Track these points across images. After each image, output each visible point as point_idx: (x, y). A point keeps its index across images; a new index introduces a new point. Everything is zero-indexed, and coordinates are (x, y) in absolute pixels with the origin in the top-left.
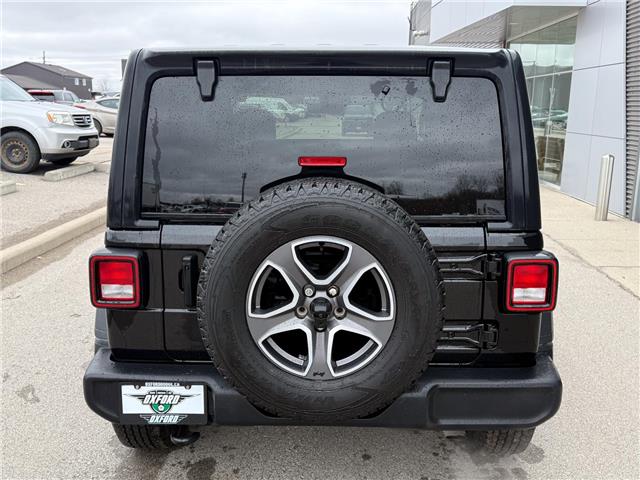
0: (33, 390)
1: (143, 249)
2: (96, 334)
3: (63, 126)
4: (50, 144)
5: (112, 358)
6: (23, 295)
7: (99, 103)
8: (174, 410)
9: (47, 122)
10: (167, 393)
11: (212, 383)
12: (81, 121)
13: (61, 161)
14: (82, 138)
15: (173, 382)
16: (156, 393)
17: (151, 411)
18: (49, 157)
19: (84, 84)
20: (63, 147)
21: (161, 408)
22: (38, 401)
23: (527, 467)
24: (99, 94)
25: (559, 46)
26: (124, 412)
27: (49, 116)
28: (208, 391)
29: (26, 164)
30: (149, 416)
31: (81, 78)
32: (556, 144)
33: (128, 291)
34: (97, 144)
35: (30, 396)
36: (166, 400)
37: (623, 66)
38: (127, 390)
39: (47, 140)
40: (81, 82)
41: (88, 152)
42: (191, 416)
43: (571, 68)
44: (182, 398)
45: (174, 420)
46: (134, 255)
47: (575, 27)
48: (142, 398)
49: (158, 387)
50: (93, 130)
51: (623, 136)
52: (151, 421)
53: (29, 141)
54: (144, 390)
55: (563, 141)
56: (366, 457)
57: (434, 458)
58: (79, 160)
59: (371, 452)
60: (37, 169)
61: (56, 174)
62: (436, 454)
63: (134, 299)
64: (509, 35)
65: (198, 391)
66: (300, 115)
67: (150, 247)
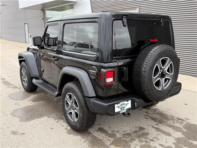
10: (124, 104)
28: (132, 101)
30: (120, 111)
44: (127, 104)
45: (125, 111)
52: (121, 113)
63: (114, 81)
64: (45, 8)
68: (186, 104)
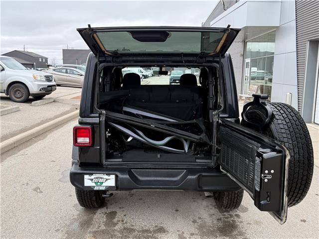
0: (39, 189)
1: (92, 124)
2: (72, 158)
3: (40, 81)
4: (34, 89)
5: (79, 166)
6: (29, 154)
7: (54, 70)
8: (104, 184)
9: (33, 79)
10: (101, 178)
11: (118, 174)
12: (48, 79)
13: (39, 97)
14: (49, 86)
15: (104, 174)
16: (97, 178)
17: (95, 185)
18: (34, 95)
19: (44, 61)
20: (40, 90)
21: (99, 184)
22: (42, 192)
23: (241, 214)
24: (51, 66)
25: (268, 43)
26: (85, 185)
27: (34, 77)
28: (117, 177)
29: (23, 98)
30: (94, 187)
31: (42, 58)
32: (268, 88)
33: (87, 140)
34: (56, 89)
35: (38, 191)
36: (101, 181)
37: (296, 53)
38: (86, 177)
39: (33, 87)
40: (42, 60)
41: (51, 93)
42: (110, 187)
43: (273, 53)
44: (107, 180)
45: (103, 188)
46: (89, 127)
47: (275, 35)
48: (92, 180)
49: (98, 176)
50: (53, 83)
51: (296, 84)
52: (95, 189)
53: (24, 88)
54: (92, 177)
55: (271, 87)
56: (177, 210)
57: (204, 211)
58: (47, 96)
59: (179, 209)
60: (28, 101)
61: (37, 103)
62: (205, 210)
63: (90, 143)
64: (247, 38)
65: (113, 177)
66: (149, 75)
67: (95, 124)
68: (304, 221)
